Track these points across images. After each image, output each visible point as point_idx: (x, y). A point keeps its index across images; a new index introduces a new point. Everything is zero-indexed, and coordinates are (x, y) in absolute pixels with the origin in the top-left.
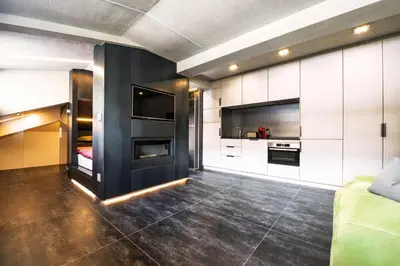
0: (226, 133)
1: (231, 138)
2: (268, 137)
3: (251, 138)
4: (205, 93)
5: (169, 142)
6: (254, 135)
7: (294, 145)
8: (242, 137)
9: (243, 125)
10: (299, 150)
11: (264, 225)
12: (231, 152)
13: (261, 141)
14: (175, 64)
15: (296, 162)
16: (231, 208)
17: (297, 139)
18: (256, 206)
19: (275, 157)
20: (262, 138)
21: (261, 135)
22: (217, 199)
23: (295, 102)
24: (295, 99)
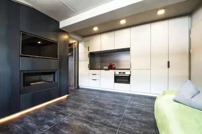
0: (92, 67)
1: (95, 69)
2: (114, 69)
3: (106, 70)
4: (80, 44)
5: (54, 73)
6: (107, 68)
7: (127, 73)
8: (101, 69)
9: (102, 62)
10: (130, 75)
11: (114, 127)
12: (94, 77)
13: (111, 71)
14: (59, 23)
15: (128, 82)
16: (93, 115)
17: (129, 69)
18: (108, 111)
19: (118, 79)
20: (112, 69)
21: (111, 67)
22: (85, 109)
23: (128, 50)
24: (128, 48)
